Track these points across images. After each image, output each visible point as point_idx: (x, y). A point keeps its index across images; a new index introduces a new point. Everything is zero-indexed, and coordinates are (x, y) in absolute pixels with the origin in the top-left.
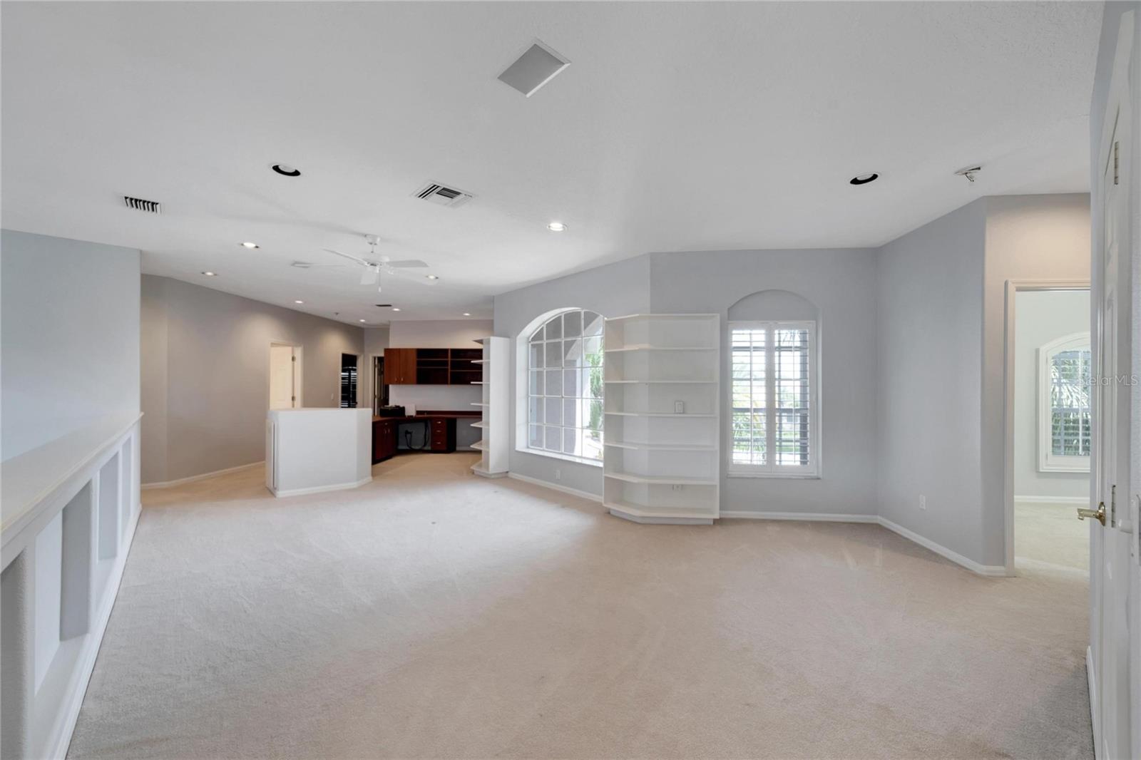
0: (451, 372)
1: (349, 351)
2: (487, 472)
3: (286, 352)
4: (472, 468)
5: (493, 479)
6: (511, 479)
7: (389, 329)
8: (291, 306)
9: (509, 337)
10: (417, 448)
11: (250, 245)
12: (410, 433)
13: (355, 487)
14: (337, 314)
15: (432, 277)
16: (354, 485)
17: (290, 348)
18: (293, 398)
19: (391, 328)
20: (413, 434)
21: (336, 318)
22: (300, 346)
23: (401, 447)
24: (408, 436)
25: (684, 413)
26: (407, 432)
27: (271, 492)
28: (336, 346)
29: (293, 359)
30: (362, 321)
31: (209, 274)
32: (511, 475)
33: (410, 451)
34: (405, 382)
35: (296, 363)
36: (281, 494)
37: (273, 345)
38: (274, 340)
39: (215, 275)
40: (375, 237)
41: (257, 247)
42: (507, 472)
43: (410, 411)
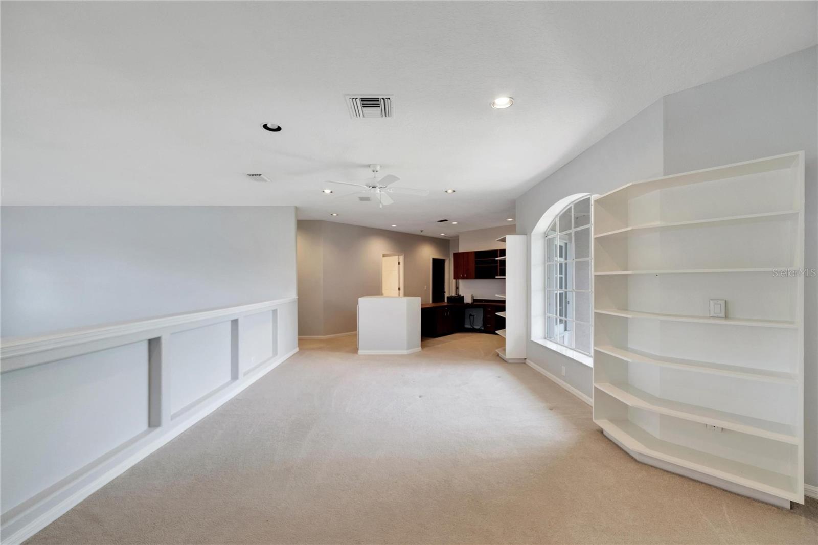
0: (500, 268)
1: (438, 256)
2: (504, 356)
3: (394, 259)
4: (497, 350)
5: (510, 363)
6: (528, 366)
7: (458, 240)
8: (389, 228)
9: (526, 235)
10: (477, 327)
11: (327, 191)
12: (473, 316)
13: (406, 353)
14: (422, 231)
15: (450, 191)
16: (405, 352)
17: (397, 257)
18: (399, 289)
19: (460, 237)
20: (475, 317)
21: (422, 234)
22: (402, 255)
23: (467, 326)
24: (472, 318)
25: (726, 317)
26: (471, 315)
27: (356, 350)
28: (428, 254)
29: (399, 263)
30: (442, 234)
31: (335, 215)
32: (528, 361)
33: (473, 330)
34: (467, 278)
35: (400, 266)
36: (360, 352)
37: (384, 256)
38: (386, 252)
39: (337, 215)
40: (375, 165)
41: (331, 192)
42: (525, 359)
43: (468, 300)
